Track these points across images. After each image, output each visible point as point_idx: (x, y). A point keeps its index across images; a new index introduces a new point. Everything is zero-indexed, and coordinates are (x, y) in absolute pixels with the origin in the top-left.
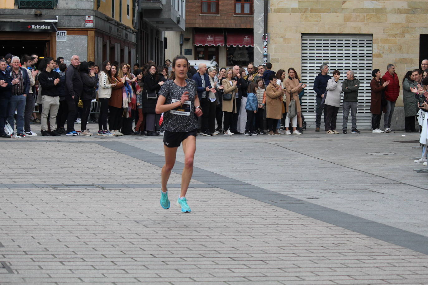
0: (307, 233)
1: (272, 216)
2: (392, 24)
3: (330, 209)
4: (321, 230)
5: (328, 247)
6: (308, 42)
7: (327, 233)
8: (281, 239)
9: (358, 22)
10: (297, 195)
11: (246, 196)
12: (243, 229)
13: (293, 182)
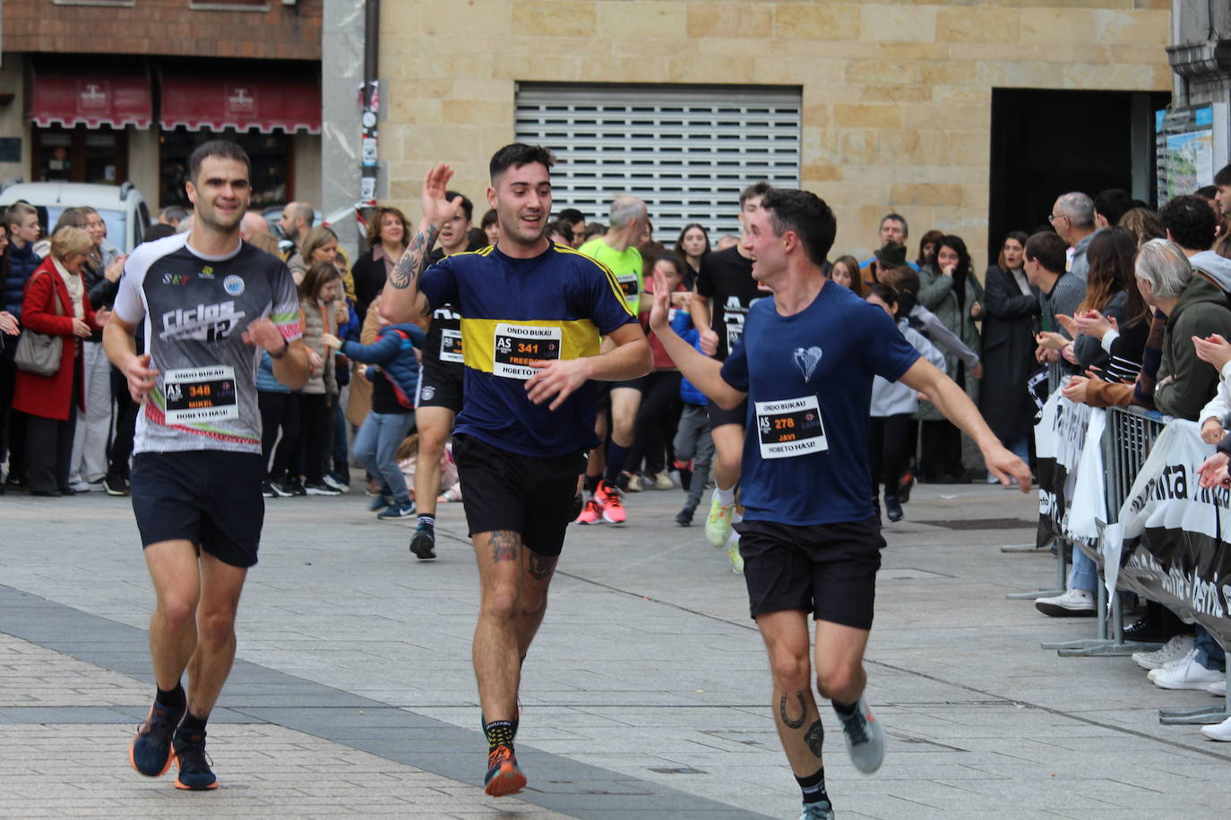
2: (883, 45)
6: (542, 116)
9: (745, 36)
10: (605, 755)
11: (402, 763)
13: (569, 697)
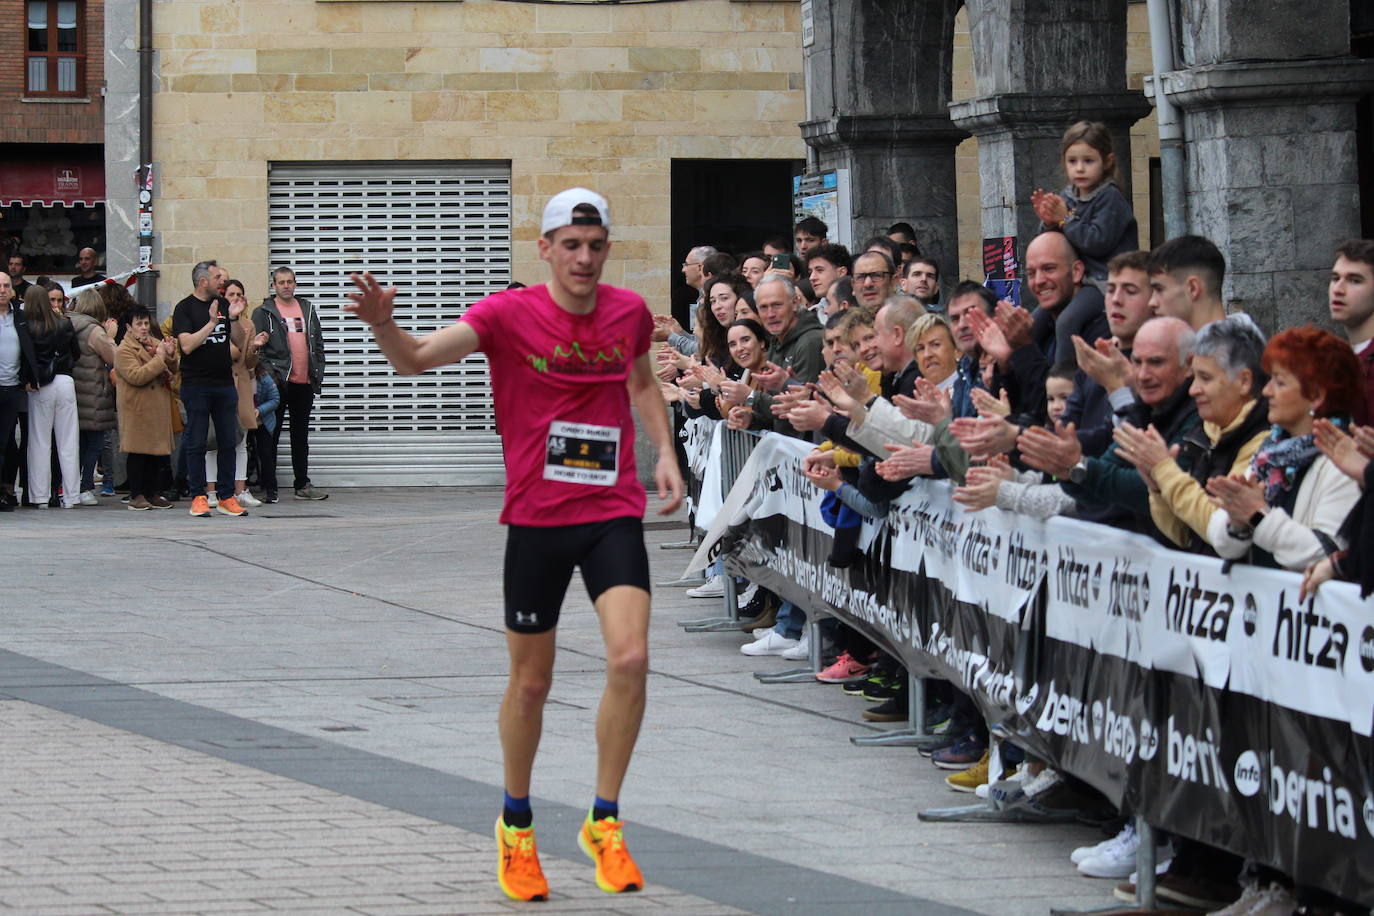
0: (342, 850)
1: (216, 795)
2: (578, 124)
3: (408, 764)
4: (389, 840)
5: (421, 898)
6: (292, 190)
7: (409, 849)
8: (257, 873)
9: (462, 119)
10: (286, 718)
11: (118, 728)
12: (125, 840)
13: (269, 674)
